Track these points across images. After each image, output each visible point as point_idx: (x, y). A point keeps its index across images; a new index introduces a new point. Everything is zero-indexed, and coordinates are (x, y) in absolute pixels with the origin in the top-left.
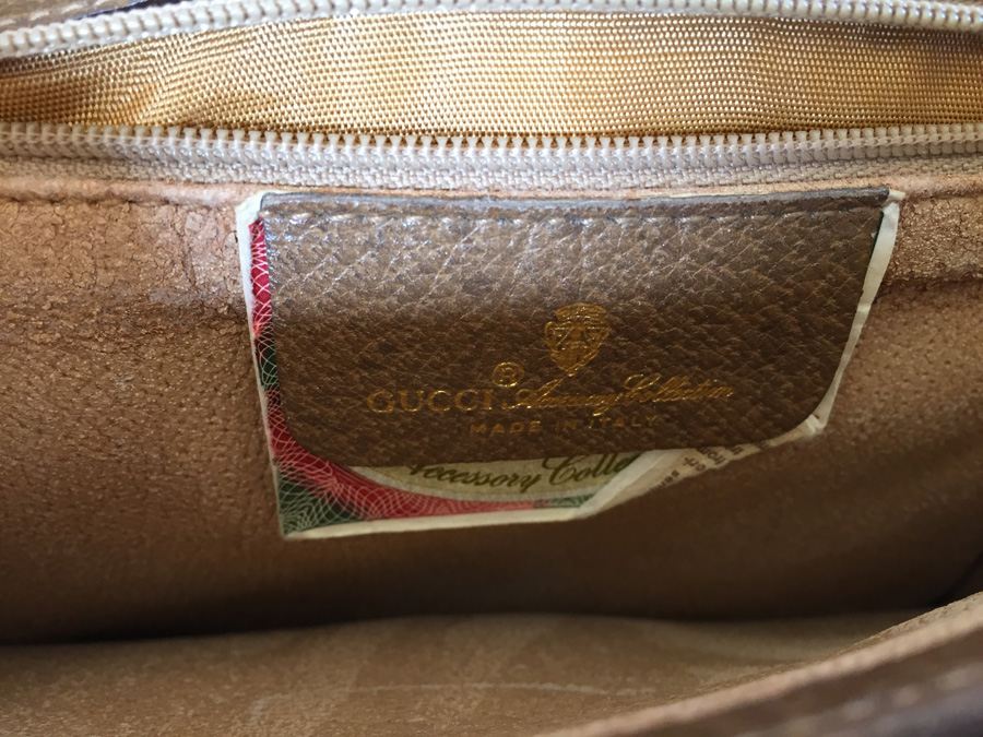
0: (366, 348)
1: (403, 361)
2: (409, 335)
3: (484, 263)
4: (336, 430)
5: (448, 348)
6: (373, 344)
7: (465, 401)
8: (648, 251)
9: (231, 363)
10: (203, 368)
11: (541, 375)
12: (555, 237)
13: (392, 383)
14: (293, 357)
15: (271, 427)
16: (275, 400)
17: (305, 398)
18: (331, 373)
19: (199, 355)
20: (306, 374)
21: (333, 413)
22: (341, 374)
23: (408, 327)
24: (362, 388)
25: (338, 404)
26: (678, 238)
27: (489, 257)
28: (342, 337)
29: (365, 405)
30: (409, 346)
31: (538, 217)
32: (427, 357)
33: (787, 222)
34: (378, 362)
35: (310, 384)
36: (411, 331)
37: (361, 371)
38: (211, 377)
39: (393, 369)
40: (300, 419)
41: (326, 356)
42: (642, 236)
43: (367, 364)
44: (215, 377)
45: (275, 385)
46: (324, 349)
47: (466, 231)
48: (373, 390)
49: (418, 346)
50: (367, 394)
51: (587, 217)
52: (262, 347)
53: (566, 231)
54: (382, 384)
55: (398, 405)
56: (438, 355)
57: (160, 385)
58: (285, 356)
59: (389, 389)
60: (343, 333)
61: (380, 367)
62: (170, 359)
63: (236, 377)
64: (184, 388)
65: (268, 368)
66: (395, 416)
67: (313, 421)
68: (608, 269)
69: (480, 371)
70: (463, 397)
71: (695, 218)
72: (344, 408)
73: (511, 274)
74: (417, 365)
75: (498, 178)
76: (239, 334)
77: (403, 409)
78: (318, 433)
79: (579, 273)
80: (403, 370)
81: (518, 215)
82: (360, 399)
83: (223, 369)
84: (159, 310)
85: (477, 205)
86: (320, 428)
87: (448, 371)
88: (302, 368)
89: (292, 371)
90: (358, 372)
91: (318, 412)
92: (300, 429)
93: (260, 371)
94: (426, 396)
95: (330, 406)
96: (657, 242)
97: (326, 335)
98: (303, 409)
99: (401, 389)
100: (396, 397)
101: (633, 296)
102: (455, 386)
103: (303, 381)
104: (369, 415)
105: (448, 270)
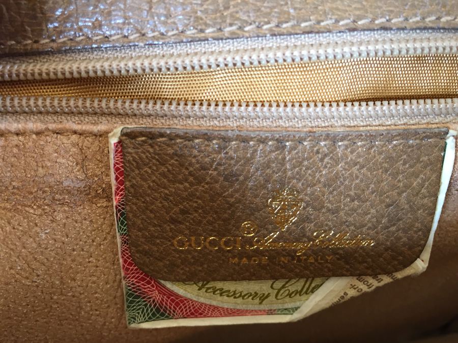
0: (173, 212)
1: (192, 219)
2: (195, 205)
3: (235, 165)
4: (156, 258)
5: (216, 213)
6: (176, 209)
7: (227, 243)
8: (322, 160)
9: (102, 225)
10: (87, 228)
11: (267, 229)
12: (271, 151)
13: (187, 232)
14: (135, 216)
15: (123, 257)
16: (125, 242)
17: (141, 239)
18: (155, 226)
19: (85, 219)
20: (141, 226)
21: (156, 249)
22: (160, 226)
23: (195, 200)
24: (171, 234)
25: (158, 243)
26: (337, 153)
27: (237, 162)
28: (160, 205)
29: (172, 245)
30: (196, 211)
31: (263, 141)
32: (205, 218)
33: (395, 146)
34: (180, 220)
35: (143, 231)
36: (197, 202)
37: (171, 224)
38: (91, 233)
39: (188, 224)
40: (138, 252)
41: (152, 215)
42: (318, 152)
43: (173, 221)
44: (93, 233)
45: (126, 233)
46: (151, 211)
47: (225, 148)
48: (177, 236)
49: (200, 211)
50: (174, 238)
51: (288, 141)
52: (120, 211)
53: (277, 149)
54: (181, 232)
55: (190, 245)
56: (211, 216)
57: (63, 236)
58: (131, 215)
59: (185, 235)
60: (161, 203)
61: (180, 223)
62: (70, 220)
63: (104, 233)
64: (76, 239)
65: (122, 223)
66: (188, 252)
67: (145, 253)
68: (301, 169)
69: (234, 226)
70: (225, 241)
71: (346, 143)
72: (162, 246)
73: (249, 171)
74: (200, 222)
75: (242, 122)
76: (107, 207)
77: (192, 247)
78: (147, 260)
79: (285, 172)
80: (193, 225)
81: (252, 139)
82: (170, 241)
83: (98, 228)
84: (67, 190)
85: (230, 134)
86: (148, 258)
87: (217, 225)
88: (139, 222)
89: (134, 224)
90: (169, 225)
91: (148, 248)
92: (137, 257)
93: (118, 224)
94: (205, 240)
95: (154, 244)
96: (326, 155)
97: (153, 204)
98: (140, 246)
99: (192, 236)
100: (189, 240)
101: (315, 185)
102: (220, 235)
103: (140, 230)
104: (174, 250)
105: (216, 169)
